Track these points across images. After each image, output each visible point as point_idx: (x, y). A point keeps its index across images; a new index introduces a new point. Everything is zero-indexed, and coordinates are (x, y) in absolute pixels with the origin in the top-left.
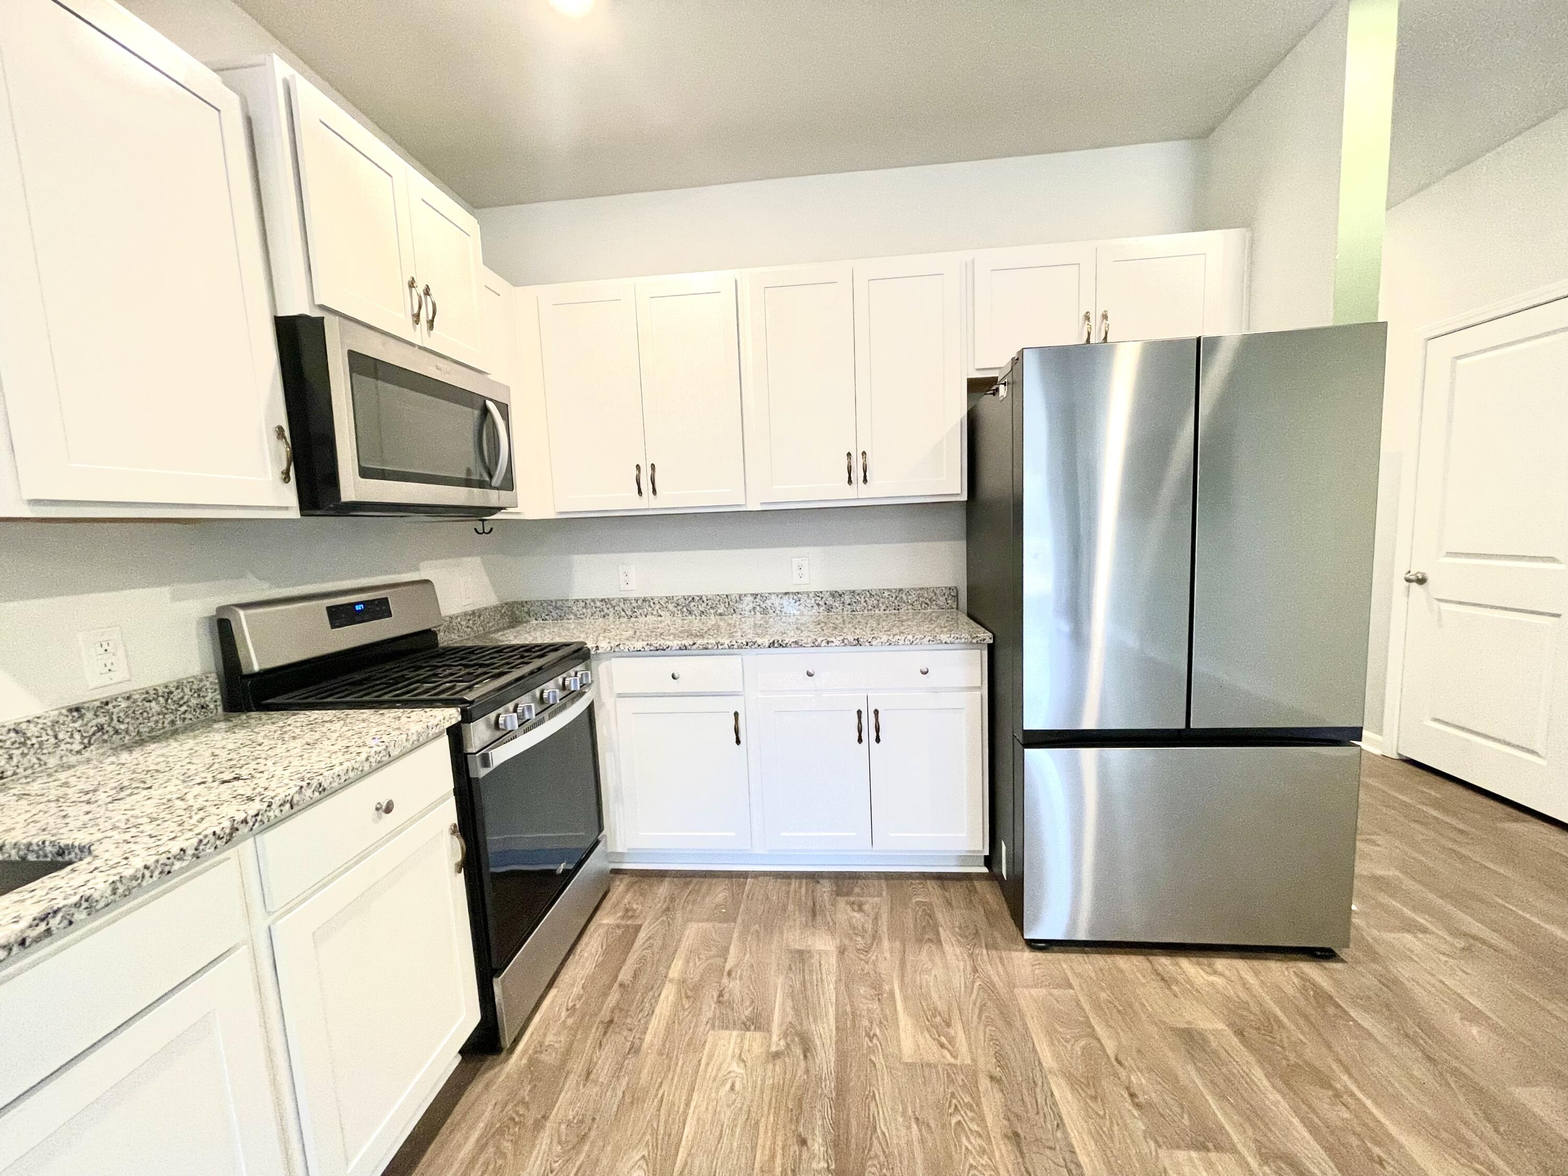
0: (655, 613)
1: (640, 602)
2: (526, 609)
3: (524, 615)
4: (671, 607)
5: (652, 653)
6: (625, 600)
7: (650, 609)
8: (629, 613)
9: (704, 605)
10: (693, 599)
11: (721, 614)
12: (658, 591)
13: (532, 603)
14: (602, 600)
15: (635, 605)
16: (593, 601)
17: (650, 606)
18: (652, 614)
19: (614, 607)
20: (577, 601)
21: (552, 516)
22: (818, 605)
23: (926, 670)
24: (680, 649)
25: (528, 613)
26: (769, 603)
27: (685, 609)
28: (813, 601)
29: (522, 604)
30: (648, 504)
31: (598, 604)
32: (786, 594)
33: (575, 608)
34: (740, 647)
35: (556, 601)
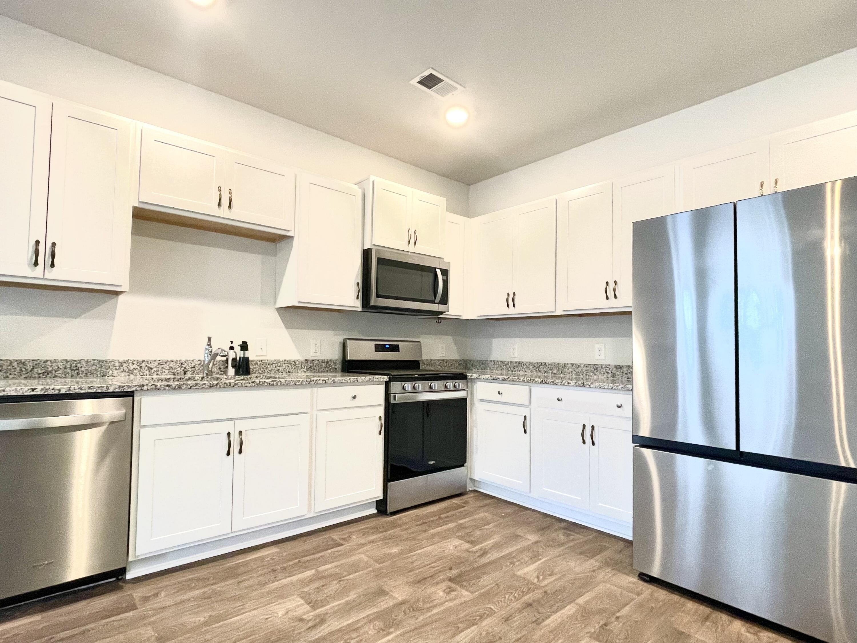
0: (523, 370)
1: (517, 364)
2: (471, 363)
3: (470, 366)
4: (531, 367)
5: (491, 381)
6: (511, 362)
7: (521, 368)
8: (512, 369)
9: (547, 367)
10: (542, 364)
11: (555, 374)
12: (526, 359)
13: (474, 361)
14: (501, 362)
15: (515, 365)
16: (498, 362)
17: (521, 366)
18: (522, 371)
19: (506, 365)
20: (491, 361)
21: (475, 317)
22: (608, 373)
23: (620, 405)
24: (503, 380)
25: (472, 365)
26: (580, 369)
27: (537, 369)
28: (604, 370)
29: (470, 361)
30: (512, 312)
31: (500, 363)
32: (589, 364)
33: (490, 365)
34: (527, 382)
35: (483, 361)
